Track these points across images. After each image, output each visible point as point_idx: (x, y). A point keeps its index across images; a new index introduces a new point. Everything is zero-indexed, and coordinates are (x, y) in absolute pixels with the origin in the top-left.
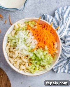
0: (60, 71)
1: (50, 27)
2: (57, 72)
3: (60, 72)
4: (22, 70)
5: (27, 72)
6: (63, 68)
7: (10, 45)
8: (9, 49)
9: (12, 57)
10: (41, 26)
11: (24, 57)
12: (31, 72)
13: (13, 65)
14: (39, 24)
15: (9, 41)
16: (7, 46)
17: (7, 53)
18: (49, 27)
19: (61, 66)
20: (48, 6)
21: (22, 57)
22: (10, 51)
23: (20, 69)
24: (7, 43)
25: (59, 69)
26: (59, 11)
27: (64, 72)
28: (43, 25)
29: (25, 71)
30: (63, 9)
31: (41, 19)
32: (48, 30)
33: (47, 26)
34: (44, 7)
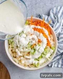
0: (54, 65)
1: (43, 23)
2: (51, 66)
3: (54, 67)
4: (27, 66)
5: (32, 66)
6: (57, 63)
7: (11, 47)
8: (12, 50)
9: (15, 57)
10: (35, 23)
11: (26, 54)
12: (36, 66)
13: (18, 63)
14: (33, 22)
15: (10, 43)
16: (9, 48)
17: (11, 55)
18: (41, 23)
19: (55, 61)
20: (43, 7)
21: (25, 54)
22: (13, 52)
23: (25, 66)
24: (9, 46)
25: (53, 64)
26: (53, 11)
27: (58, 67)
28: (36, 23)
29: (30, 67)
30: (57, 8)
31: (33, 18)
32: (42, 26)
33: (40, 22)
34: (40, 8)
